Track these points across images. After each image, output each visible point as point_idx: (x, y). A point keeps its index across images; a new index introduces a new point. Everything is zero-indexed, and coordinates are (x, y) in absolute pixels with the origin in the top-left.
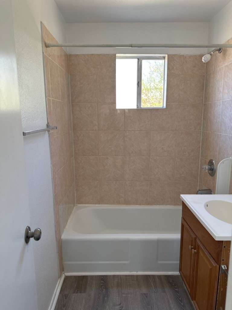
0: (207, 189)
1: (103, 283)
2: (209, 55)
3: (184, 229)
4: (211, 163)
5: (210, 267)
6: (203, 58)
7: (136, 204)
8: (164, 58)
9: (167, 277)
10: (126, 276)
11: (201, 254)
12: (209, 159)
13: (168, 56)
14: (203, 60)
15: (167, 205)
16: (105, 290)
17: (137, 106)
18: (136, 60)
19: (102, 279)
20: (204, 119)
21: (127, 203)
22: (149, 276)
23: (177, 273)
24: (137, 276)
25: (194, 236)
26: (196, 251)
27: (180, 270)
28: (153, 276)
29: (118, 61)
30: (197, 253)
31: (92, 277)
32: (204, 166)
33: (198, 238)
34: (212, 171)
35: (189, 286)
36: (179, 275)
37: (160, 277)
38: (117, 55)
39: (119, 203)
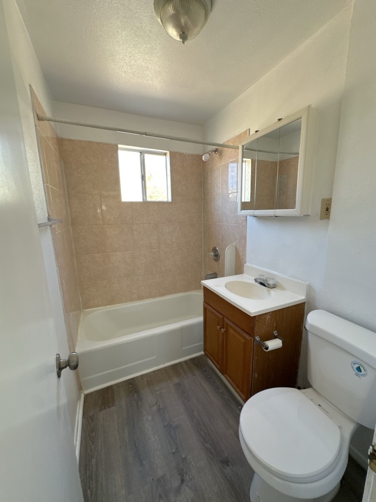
0: (212, 273)
1: (132, 387)
2: (208, 155)
3: (207, 311)
4: (215, 250)
5: (243, 341)
6: (203, 157)
7: (150, 298)
8: (165, 154)
9: (192, 360)
10: (154, 371)
11: (231, 331)
12: (211, 249)
13: (170, 152)
14: (203, 159)
15: (178, 293)
16: (136, 394)
17: (143, 199)
18: (139, 154)
19: (130, 384)
20: (204, 212)
21: (140, 298)
22: (176, 365)
23: (202, 353)
24: (165, 368)
25: (221, 317)
26: (224, 329)
27: (205, 350)
28: (180, 363)
29: (120, 152)
30: (227, 332)
31: (117, 385)
32: (210, 254)
33: (225, 317)
34: (217, 256)
35: (218, 363)
36: (203, 355)
37: (186, 362)
38: (119, 146)
39: (132, 300)
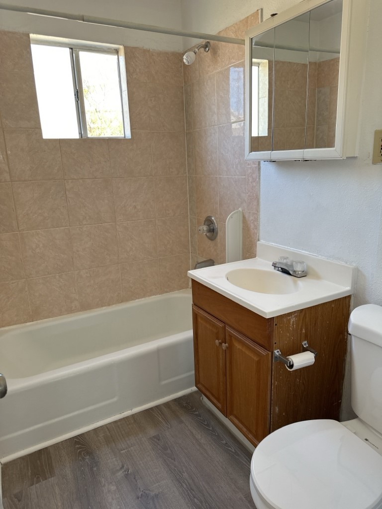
1: (80, 448)
2: (192, 54)
5: (256, 359)
6: (185, 57)
8: (117, 52)
10: (115, 422)
12: (204, 216)
14: (185, 61)
20: (189, 156)
22: (151, 409)
24: (133, 416)
25: (221, 325)
26: (227, 344)
27: (197, 383)
28: (157, 407)
31: (56, 446)
32: (201, 228)
33: (228, 325)
34: (212, 232)
38: (32, 36)
39: (70, 311)
